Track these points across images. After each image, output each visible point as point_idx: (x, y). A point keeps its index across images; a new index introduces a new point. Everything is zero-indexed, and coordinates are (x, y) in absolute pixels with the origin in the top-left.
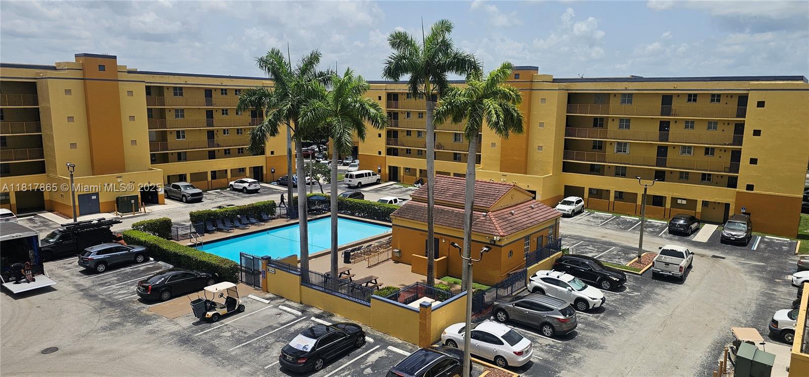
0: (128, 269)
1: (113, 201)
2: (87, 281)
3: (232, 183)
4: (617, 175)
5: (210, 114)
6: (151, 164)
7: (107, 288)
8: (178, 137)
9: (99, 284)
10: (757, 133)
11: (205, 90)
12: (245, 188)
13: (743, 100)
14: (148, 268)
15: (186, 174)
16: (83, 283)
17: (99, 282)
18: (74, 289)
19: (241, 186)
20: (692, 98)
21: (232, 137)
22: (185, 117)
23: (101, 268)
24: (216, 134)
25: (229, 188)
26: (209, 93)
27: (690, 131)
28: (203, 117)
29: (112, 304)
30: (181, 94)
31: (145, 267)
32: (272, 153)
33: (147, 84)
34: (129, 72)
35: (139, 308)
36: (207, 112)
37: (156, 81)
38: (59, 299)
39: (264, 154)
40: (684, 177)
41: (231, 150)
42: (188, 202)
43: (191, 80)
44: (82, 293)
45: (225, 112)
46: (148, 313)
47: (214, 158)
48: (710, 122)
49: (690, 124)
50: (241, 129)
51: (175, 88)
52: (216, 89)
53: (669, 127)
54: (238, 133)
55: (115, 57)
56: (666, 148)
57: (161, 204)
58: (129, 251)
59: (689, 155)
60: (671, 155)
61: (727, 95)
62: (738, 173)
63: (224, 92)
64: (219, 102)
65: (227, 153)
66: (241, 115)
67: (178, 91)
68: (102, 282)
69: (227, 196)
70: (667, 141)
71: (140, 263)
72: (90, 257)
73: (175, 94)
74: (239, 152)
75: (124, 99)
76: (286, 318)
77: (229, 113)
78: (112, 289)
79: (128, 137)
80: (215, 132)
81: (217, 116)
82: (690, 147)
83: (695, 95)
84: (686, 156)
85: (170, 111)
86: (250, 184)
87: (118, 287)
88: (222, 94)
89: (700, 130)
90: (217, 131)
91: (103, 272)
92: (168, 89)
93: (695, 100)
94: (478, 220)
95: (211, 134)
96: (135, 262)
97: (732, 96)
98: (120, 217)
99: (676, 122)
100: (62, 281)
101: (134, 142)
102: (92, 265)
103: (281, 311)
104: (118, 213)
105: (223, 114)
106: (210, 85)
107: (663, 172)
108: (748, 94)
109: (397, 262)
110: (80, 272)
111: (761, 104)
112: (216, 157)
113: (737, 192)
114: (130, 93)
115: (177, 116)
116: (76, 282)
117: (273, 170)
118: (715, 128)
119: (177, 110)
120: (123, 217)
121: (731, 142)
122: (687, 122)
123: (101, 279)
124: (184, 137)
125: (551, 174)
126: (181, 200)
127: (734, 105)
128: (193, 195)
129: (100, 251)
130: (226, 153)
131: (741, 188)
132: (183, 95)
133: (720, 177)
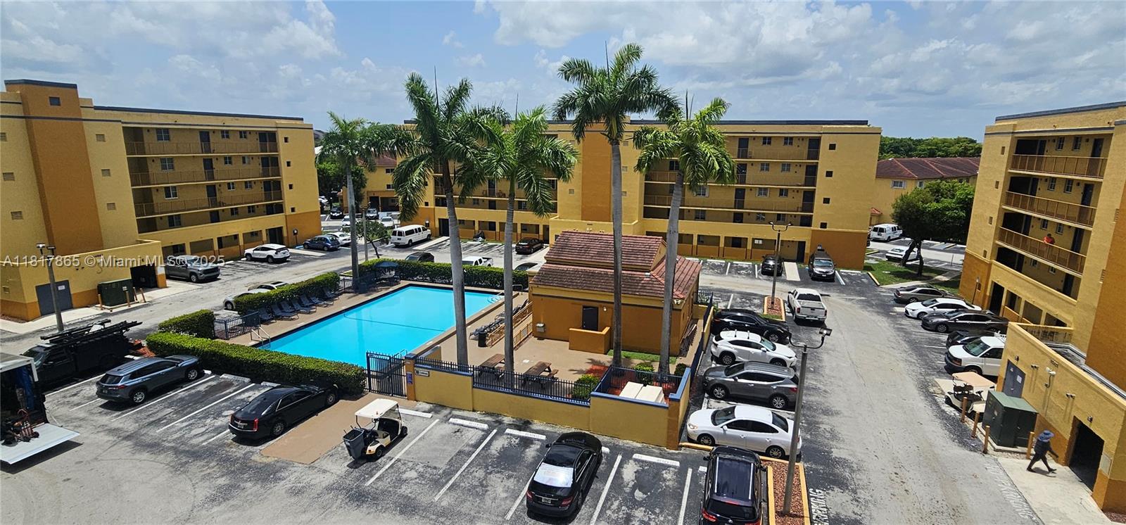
0: (180, 393)
1: (93, 290)
2: (125, 421)
3: (247, 251)
4: (697, 218)
5: (208, 164)
6: (139, 233)
7: (167, 429)
8: (168, 195)
9: (150, 424)
10: (829, 174)
11: (200, 132)
12: (269, 256)
13: (814, 143)
14: (212, 387)
15: (184, 244)
16: (121, 426)
17: (147, 421)
18: (111, 438)
19: (264, 255)
20: (767, 140)
21: (240, 192)
22: (176, 168)
23: (139, 397)
24: (219, 190)
25: (246, 257)
26: (205, 136)
27: (765, 172)
28: (200, 167)
29: (196, 454)
30: (168, 138)
31: (206, 385)
32: (293, 210)
33: (125, 125)
34: (97, 108)
35: (245, 454)
36: (205, 160)
37: (135, 120)
38: (96, 459)
39: (283, 212)
40: (760, 219)
41: (239, 210)
42: (199, 281)
43: (182, 119)
44: (129, 443)
45: (228, 160)
46: (265, 460)
47: (219, 221)
48: (784, 165)
49: (765, 167)
50: (250, 182)
51: (158, 130)
52: (214, 131)
53: (745, 170)
54: (246, 187)
55: (75, 86)
56: (743, 190)
57: (161, 288)
58: (177, 366)
59: (765, 197)
60: (748, 197)
61: (799, 138)
62: (812, 212)
63: (225, 134)
64: (220, 149)
65: (235, 214)
66: (249, 163)
67: (163, 134)
68: (152, 419)
69: (248, 270)
70: (744, 183)
71: (194, 380)
72: (119, 384)
73: (160, 138)
74: (249, 212)
75: (93, 147)
76: (472, 436)
77: (233, 162)
78: (176, 428)
79: (102, 200)
80: (217, 187)
81: (218, 166)
82: (766, 189)
83: (770, 138)
84: (763, 198)
85: (153, 161)
86: (278, 251)
87: (185, 424)
88: (223, 137)
89: (775, 172)
90: (220, 186)
91: (143, 403)
92: (148, 131)
93: (769, 143)
94: (643, 282)
95: (212, 190)
96: (187, 381)
97: (803, 138)
98: (109, 311)
99: (752, 165)
100: (80, 426)
101: (112, 206)
102: (125, 395)
103: (457, 427)
104: (103, 306)
105: (226, 163)
106: (209, 126)
107: (742, 214)
108: (820, 137)
109: (540, 338)
110: (101, 406)
111: (832, 147)
112: (221, 219)
113: (813, 231)
114: (101, 137)
115: (164, 168)
116: (106, 426)
117: (296, 232)
118: (789, 170)
119: (163, 160)
120: (114, 311)
121: (803, 183)
122: (762, 164)
123: (147, 414)
124: (175, 195)
125: (637, 221)
126: (188, 280)
127: (804, 148)
128: (206, 272)
129: (135, 372)
130: (232, 214)
131: (816, 226)
132: (171, 139)
133: (793, 216)
